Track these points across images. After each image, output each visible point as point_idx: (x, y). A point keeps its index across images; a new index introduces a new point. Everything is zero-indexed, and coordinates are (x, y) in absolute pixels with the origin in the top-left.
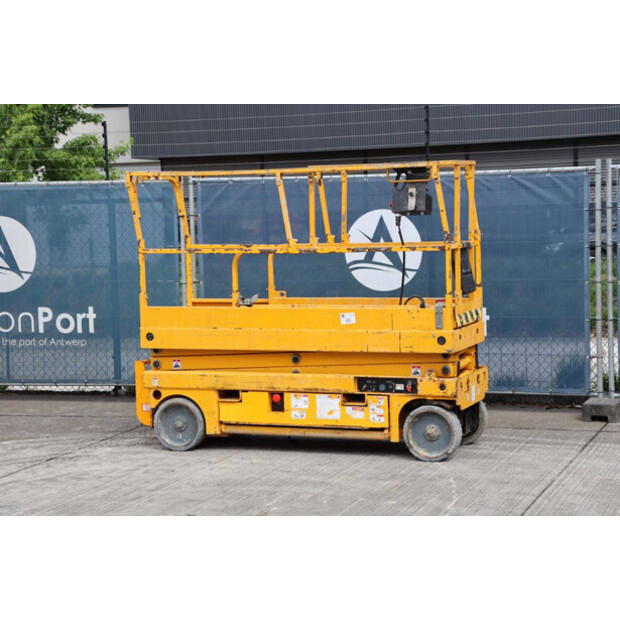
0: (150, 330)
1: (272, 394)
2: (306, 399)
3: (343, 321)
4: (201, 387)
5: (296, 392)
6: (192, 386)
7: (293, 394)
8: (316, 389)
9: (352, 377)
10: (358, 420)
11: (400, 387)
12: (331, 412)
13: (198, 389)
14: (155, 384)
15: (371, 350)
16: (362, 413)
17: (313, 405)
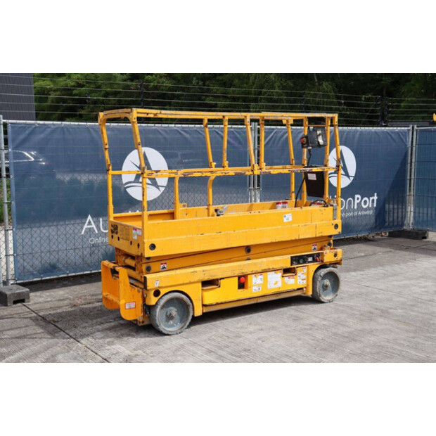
0: (153, 241)
1: (239, 277)
2: (262, 277)
3: (285, 220)
4: (192, 281)
5: (256, 273)
6: (185, 282)
7: (253, 275)
8: (269, 269)
9: (289, 256)
10: (292, 285)
11: (310, 259)
12: (276, 283)
13: (190, 283)
14: (157, 285)
15: (301, 237)
16: (293, 280)
17: (265, 280)
